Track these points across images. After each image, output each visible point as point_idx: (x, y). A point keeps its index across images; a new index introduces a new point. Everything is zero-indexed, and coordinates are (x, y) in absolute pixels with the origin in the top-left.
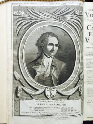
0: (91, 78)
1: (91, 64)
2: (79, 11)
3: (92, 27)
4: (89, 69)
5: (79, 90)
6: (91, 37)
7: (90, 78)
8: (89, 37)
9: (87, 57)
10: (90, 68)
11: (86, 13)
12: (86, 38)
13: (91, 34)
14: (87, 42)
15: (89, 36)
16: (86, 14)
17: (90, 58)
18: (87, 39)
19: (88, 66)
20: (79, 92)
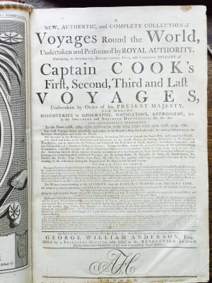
0: (52, 186)
1: (52, 154)
2: (8, 33)
3: (52, 67)
4: (47, 165)
5: (10, 214)
6: (50, 90)
7: (50, 186)
8: (46, 91)
9: (43, 138)
10: (49, 162)
11: (38, 34)
12: (39, 94)
13: (51, 83)
14: (42, 102)
15: (47, 88)
16: (39, 37)
17: (49, 139)
18: (42, 96)
19: (45, 158)
20: (9, 218)
